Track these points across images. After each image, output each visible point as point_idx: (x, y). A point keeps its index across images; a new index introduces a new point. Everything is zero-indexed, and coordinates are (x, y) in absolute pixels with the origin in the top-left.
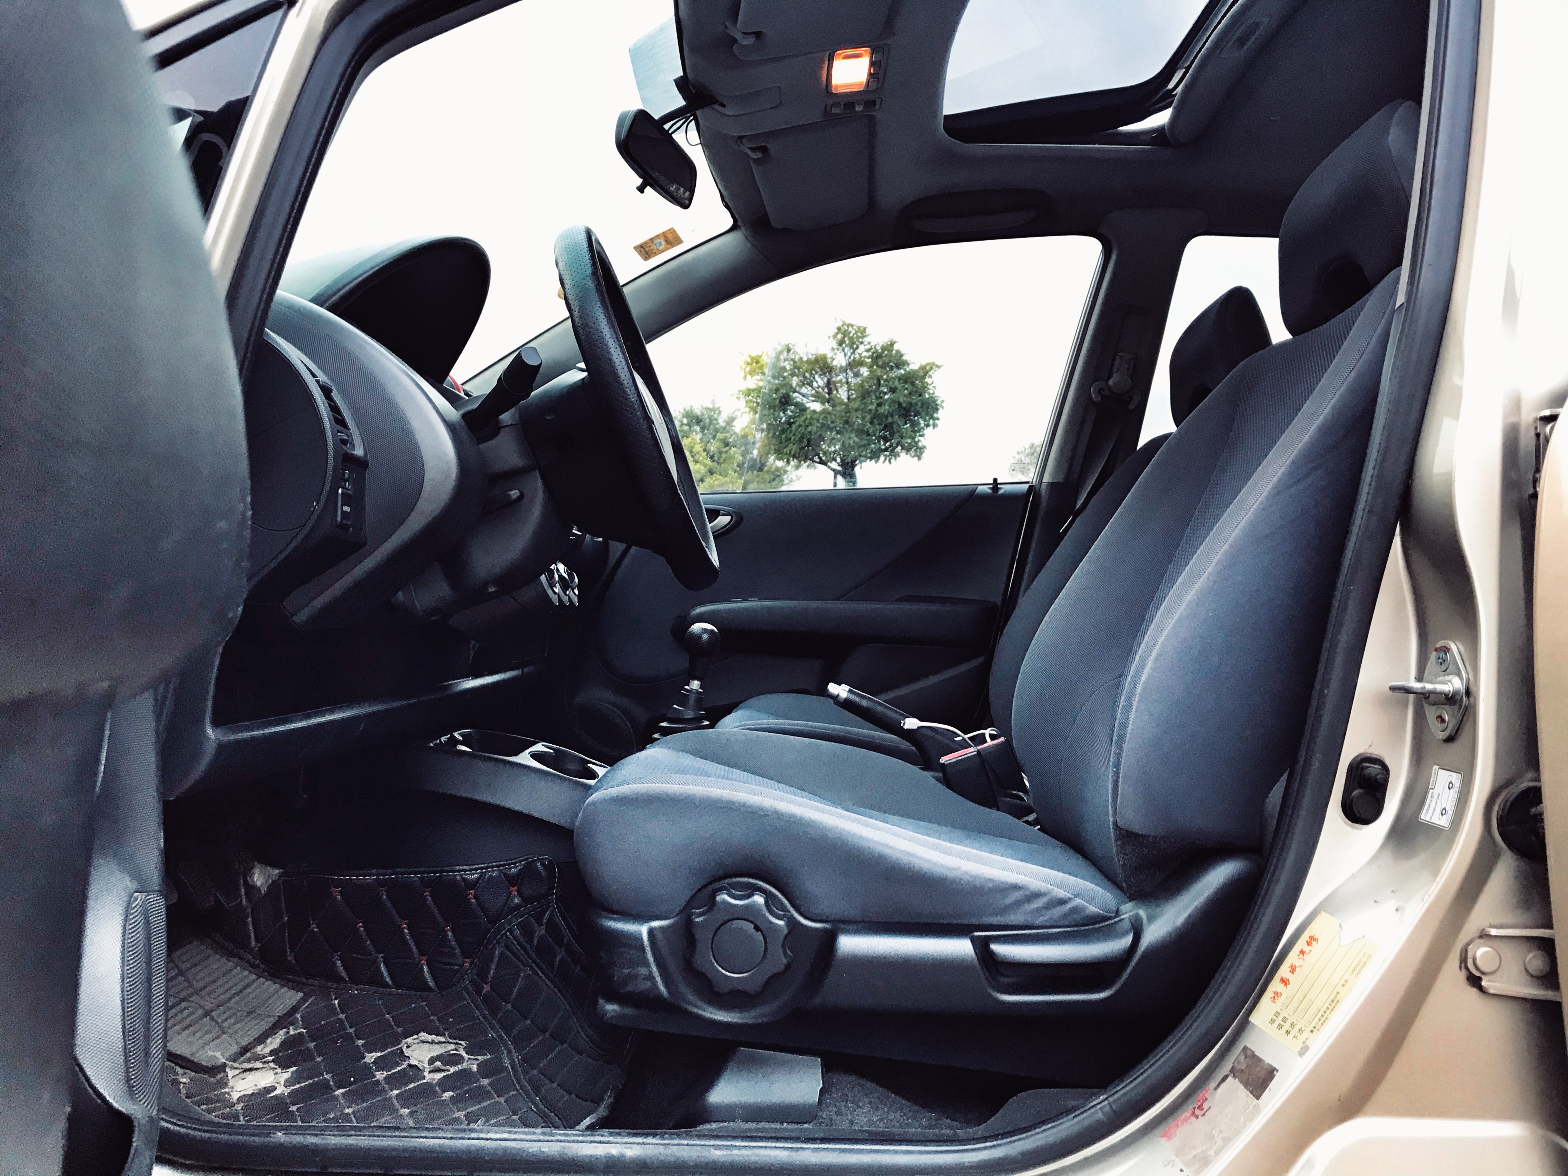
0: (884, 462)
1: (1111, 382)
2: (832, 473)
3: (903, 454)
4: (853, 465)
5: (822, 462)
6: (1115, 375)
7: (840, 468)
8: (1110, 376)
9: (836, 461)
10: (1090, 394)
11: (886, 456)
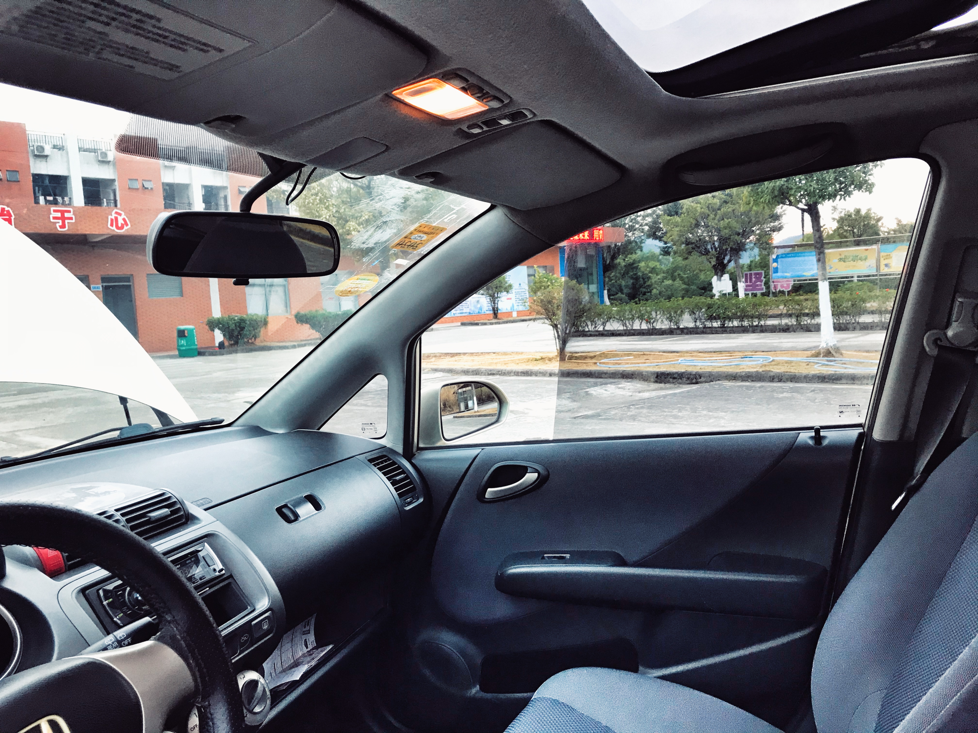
0: (840, 200)
1: (950, 333)
2: (800, 212)
3: (856, 193)
4: (816, 204)
5: (791, 204)
6: (954, 324)
7: (806, 207)
8: (948, 325)
9: (802, 202)
10: (923, 347)
11: (841, 195)
